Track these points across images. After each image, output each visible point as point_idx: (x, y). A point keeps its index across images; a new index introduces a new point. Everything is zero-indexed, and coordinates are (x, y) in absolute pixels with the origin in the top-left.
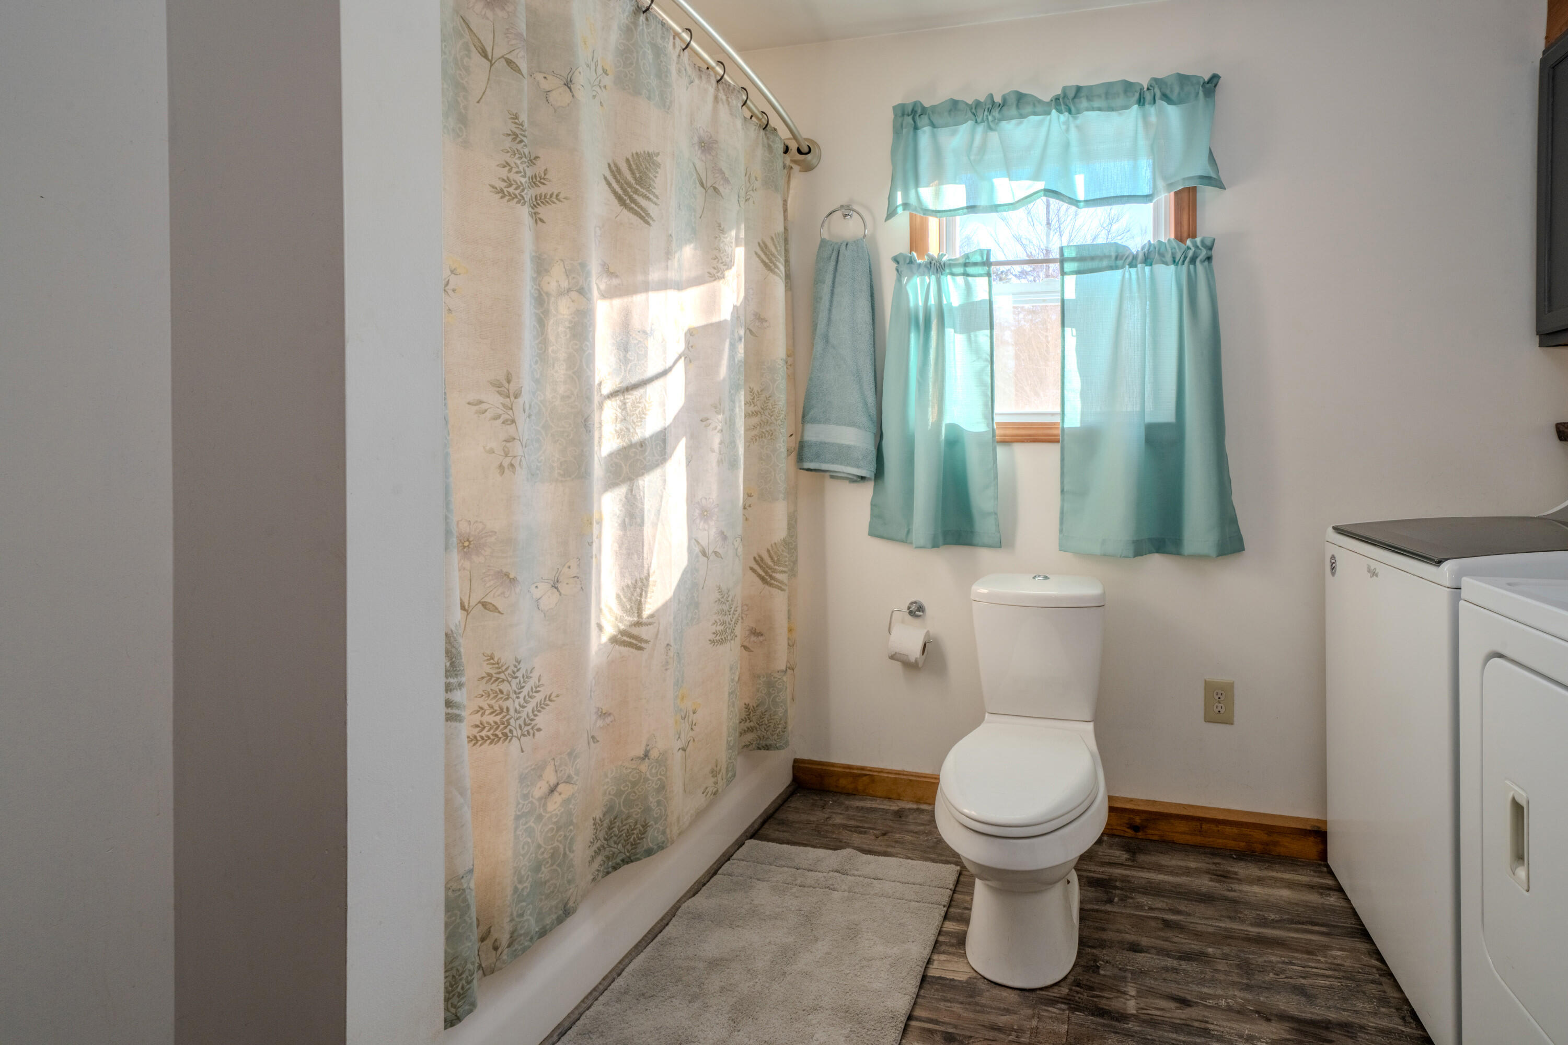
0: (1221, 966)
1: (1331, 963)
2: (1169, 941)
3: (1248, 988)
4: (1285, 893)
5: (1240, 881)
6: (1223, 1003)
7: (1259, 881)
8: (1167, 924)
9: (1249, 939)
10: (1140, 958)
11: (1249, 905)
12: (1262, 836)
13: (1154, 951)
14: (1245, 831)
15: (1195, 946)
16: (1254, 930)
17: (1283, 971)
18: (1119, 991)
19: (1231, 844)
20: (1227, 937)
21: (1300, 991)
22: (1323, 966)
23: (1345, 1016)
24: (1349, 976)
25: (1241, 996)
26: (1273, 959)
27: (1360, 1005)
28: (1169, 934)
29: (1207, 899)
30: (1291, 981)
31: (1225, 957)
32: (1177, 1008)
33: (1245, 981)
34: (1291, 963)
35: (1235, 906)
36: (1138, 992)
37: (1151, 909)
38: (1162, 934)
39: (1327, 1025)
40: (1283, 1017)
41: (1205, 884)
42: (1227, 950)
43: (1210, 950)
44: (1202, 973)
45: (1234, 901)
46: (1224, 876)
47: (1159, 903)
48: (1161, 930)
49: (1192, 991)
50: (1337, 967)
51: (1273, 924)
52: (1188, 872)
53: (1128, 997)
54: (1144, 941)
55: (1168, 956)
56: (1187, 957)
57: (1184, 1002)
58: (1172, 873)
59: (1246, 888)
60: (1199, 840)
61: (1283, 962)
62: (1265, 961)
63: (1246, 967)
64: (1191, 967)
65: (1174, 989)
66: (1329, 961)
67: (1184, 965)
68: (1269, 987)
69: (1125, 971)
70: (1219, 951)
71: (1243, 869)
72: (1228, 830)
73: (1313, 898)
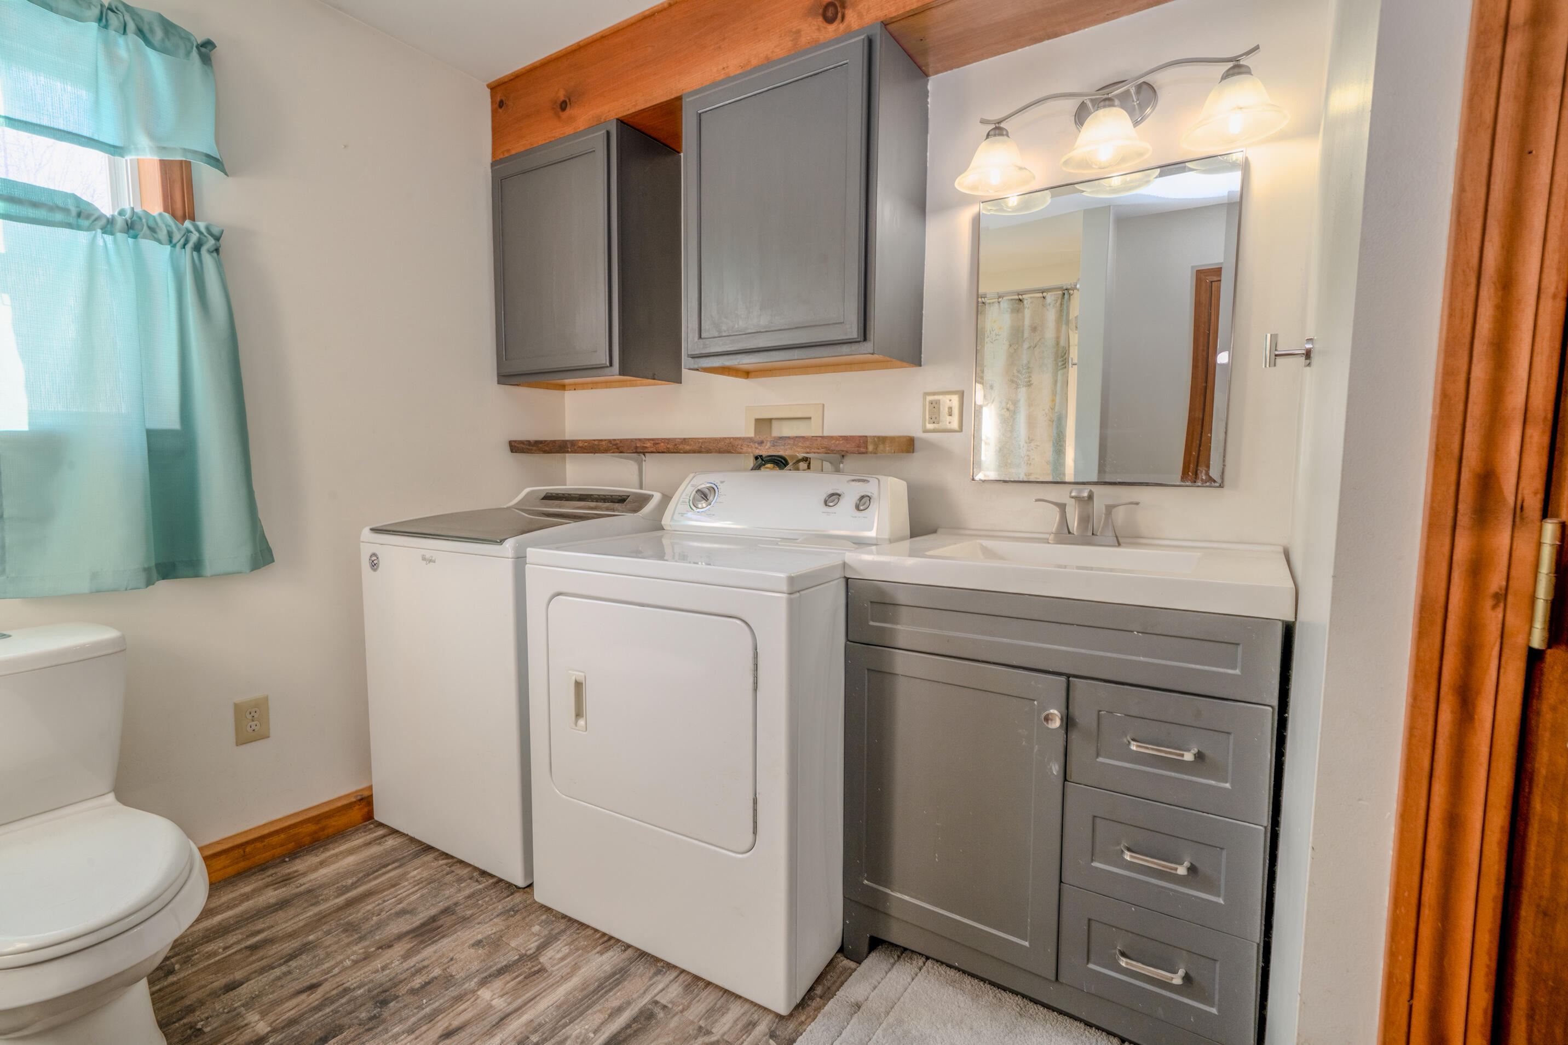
0: (329, 940)
1: (414, 882)
2: (266, 958)
3: (361, 939)
4: (351, 860)
5: (304, 874)
6: (348, 963)
7: (322, 864)
8: (253, 948)
9: (340, 909)
10: (244, 990)
11: (323, 886)
12: (312, 827)
13: (254, 975)
14: (292, 832)
15: (294, 944)
16: (341, 900)
17: (381, 910)
18: (238, 1029)
19: (278, 851)
20: (321, 919)
21: (403, 912)
22: (409, 887)
23: (442, 906)
24: (430, 881)
25: (358, 949)
26: (369, 907)
27: (447, 893)
28: (261, 953)
29: (283, 904)
30: (392, 911)
31: (328, 933)
32: (309, 996)
33: (356, 936)
34: (384, 901)
35: (312, 895)
36: (261, 1013)
37: (225, 948)
38: (254, 958)
39: (433, 919)
40: (400, 937)
41: (271, 896)
42: (325, 928)
43: (311, 938)
44: (314, 957)
45: (309, 891)
46: (286, 880)
47: (232, 939)
48: (251, 955)
49: (314, 975)
50: (419, 882)
51: (354, 886)
52: (247, 897)
53: (253, 1025)
54: (238, 975)
55: (273, 968)
56: (292, 956)
57: (312, 987)
58: (229, 908)
59: (313, 876)
60: (242, 865)
61: (379, 905)
62: (364, 914)
63: (350, 928)
64: (305, 959)
65: (297, 986)
66: (412, 881)
67: (293, 964)
68: (379, 926)
69: (235, 1009)
70: (319, 933)
71: (300, 865)
72: (275, 839)
73: (375, 850)
